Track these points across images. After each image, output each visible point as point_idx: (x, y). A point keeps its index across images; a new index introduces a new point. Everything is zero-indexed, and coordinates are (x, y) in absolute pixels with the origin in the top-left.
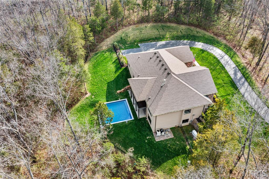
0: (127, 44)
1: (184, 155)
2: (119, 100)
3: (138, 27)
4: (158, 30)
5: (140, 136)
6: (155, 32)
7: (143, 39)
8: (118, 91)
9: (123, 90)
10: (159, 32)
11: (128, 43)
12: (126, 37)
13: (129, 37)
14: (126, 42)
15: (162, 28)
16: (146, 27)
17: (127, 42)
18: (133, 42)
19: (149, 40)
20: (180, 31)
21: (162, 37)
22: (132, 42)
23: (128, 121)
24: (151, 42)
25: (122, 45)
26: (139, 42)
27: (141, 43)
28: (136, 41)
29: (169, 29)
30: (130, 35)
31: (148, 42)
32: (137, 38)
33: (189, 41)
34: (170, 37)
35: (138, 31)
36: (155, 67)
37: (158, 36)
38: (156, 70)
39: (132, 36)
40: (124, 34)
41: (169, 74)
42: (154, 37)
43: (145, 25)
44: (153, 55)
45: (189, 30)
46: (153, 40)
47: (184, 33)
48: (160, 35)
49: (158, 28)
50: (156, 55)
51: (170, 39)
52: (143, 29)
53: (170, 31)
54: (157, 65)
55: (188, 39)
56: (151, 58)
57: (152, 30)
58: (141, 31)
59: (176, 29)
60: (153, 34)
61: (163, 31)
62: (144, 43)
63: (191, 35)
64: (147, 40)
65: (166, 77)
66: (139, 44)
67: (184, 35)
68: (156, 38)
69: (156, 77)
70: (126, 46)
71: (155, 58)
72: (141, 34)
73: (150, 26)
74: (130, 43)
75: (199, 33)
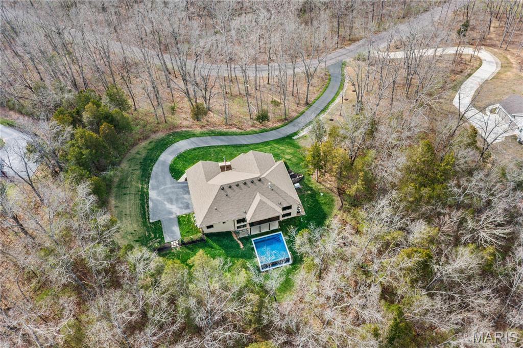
0: (150, 235)
4: (125, 194)
6: (130, 198)
7: (140, 216)
8: (242, 246)
10: (130, 194)
11: (147, 235)
13: (135, 231)
14: (146, 237)
15: (123, 189)
17: (145, 235)
18: (145, 228)
19: (144, 209)
21: (140, 193)
22: (145, 230)
24: (148, 207)
25: (152, 242)
26: (146, 220)
27: (149, 219)
28: (144, 224)
29: (126, 181)
30: (130, 229)
31: (148, 211)
32: (138, 221)
33: (156, 165)
34: (142, 184)
35: (124, 219)
36: (243, 192)
37: (138, 197)
38: (248, 191)
39: (133, 227)
40: (128, 237)
41: (260, 180)
42: (138, 202)
43: (112, 208)
44: (222, 192)
45: (132, 160)
46: (144, 203)
47: (138, 167)
48: (137, 194)
49: (122, 194)
50: (226, 188)
51: (145, 185)
52: (122, 211)
53: (131, 181)
54: (241, 189)
55: (149, 167)
56: (227, 195)
57: (124, 201)
58: (124, 214)
59: (127, 173)
60: (132, 202)
61: (129, 189)
62: (149, 214)
63: (142, 161)
64: (144, 211)
65: (263, 183)
66: (151, 221)
67: (140, 168)
68: (140, 200)
69: (258, 193)
70: (154, 237)
71: (229, 191)
72: (130, 215)
73: (115, 201)
74: (148, 232)
75: (140, 153)
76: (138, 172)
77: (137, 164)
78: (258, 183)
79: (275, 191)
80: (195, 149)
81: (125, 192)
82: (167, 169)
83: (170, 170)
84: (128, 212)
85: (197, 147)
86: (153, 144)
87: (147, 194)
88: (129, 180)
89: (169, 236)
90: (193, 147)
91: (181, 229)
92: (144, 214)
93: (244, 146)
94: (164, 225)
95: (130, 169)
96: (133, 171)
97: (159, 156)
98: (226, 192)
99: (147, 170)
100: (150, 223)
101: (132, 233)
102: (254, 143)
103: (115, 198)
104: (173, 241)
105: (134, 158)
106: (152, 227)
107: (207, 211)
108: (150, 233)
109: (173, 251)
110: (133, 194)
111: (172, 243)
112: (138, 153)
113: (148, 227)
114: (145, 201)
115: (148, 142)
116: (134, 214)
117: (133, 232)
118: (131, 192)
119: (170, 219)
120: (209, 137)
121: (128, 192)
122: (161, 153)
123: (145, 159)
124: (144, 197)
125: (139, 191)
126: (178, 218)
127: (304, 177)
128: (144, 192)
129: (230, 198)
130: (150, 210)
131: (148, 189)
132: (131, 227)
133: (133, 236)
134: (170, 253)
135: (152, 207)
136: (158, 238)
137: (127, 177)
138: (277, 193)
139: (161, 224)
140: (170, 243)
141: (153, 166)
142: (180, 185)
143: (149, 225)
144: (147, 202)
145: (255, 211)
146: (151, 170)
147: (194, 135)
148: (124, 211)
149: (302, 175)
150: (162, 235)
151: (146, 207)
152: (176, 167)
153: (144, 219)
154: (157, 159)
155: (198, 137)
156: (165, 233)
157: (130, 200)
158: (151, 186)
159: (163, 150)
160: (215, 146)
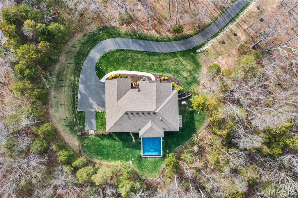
0: (76, 122)
1: (195, 114)
2: (141, 142)
3: (54, 106)
4: (61, 86)
5: (175, 135)
6: (64, 90)
7: (71, 105)
9: (133, 137)
10: (65, 86)
12: (66, 121)
13: (67, 117)
14: (73, 123)
15: (60, 82)
16: (55, 97)
17: (73, 121)
18: (74, 115)
19: (74, 99)
20: (68, 63)
21: (73, 85)
22: (74, 117)
23: (162, 140)
24: (77, 98)
25: (77, 127)
26: (75, 109)
27: (77, 108)
28: (74, 112)
29: (63, 74)
30: (64, 116)
31: (77, 101)
32: (69, 110)
33: (86, 61)
34: (74, 77)
35: (60, 107)
36: (141, 118)
37: (71, 89)
38: (144, 118)
39: (65, 114)
40: (62, 122)
41: (154, 113)
42: (71, 93)
43: (52, 98)
44: (126, 115)
45: (69, 54)
46: (75, 94)
47: (72, 61)
48: (70, 86)
49: (60, 86)
50: (129, 114)
51: (77, 78)
52: (58, 101)
53: (67, 74)
54: (140, 116)
55: (81, 61)
56: (129, 118)
57: (61, 92)
58: (60, 103)
59: (64, 67)
60: (66, 93)
61: (64, 81)
62: (77, 104)
63: (76, 55)
64: (74, 101)
65: (156, 116)
66: (78, 110)
67: (74, 62)
68: (72, 91)
69: (151, 120)
70: (79, 124)
71: (131, 116)
72: (64, 105)
73: (54, 93)
74: (75, 118)
75: (75, 46)
76: (72, 66)
77: (72, 58)
78: (152, 115)
79: (163, 121)
80: (117, 51)
81: (61, 85)
82: (94, 67)
83: (96, 68)
84: (63, 103)
85: (119, 48)
86: (86, 38)
87: (78, 87)
88: (65, 72)
89: (88, 125)
90: (116, 49)
91: (97, 122)
92: (74, 104)
93: (155, 55)
94: (86, 116)
95: (67, 62)
96: (68, 65)
97: (89, 52)
98: (129, 116)
99: (79, 64)
100: (78, 112)
101: (64, 120)
102: (165, 52)
103: (54, 90)
104: (90, 130)
105: (70, 51)
106: (78, 115)
107: (114, 124)
108: (76, 120)
109: (89, 137)
110: (67, 86)
111: (90, 131)
112: (73, 46)
113: (76, 115)
114: (76, 92)
115: (82, 34)
116: (67, 104)
117: (65, 118)
118: (66, 85)
119: (91, 112)
120: (130, 40)
121: (64, 85)
122: (91, 49)
123: (78, 53)
124: (75, 89)
125: (72, 84)
126: (96, 112)
127: (191, 95)
128: (76, 85)
129: (130, 120)
130: (78, 101)
131: (78, 82)
132: (64, 115)
133: (65, 121)
134: (88, 137)
135: (80, 98)
136: (81, 125)
137: (64, 71)
138: (164, 123)
139: (84, 114)
140: (88, 130)
141: (84, 61)
142: (101, 84)
143: (76, 113)
144: (77, 93)
145: (146, 132)
146: (82, 64)
147: (119, 35)
148: (60, 101)
149: (191, 94)
150: (84, 123)
151: (76, 98)
152: (100, 66)
153: (74, 108)
154: (87, 55)
155: (122, 37)
156: (86, 123)
157: (65, 92)
158: (81, 80)
159: (93, 47)
160: (133, 51)
